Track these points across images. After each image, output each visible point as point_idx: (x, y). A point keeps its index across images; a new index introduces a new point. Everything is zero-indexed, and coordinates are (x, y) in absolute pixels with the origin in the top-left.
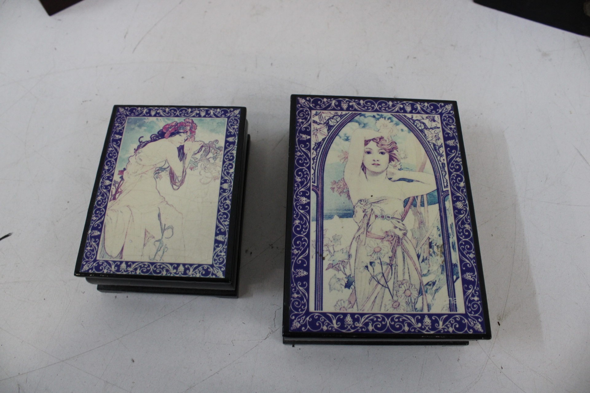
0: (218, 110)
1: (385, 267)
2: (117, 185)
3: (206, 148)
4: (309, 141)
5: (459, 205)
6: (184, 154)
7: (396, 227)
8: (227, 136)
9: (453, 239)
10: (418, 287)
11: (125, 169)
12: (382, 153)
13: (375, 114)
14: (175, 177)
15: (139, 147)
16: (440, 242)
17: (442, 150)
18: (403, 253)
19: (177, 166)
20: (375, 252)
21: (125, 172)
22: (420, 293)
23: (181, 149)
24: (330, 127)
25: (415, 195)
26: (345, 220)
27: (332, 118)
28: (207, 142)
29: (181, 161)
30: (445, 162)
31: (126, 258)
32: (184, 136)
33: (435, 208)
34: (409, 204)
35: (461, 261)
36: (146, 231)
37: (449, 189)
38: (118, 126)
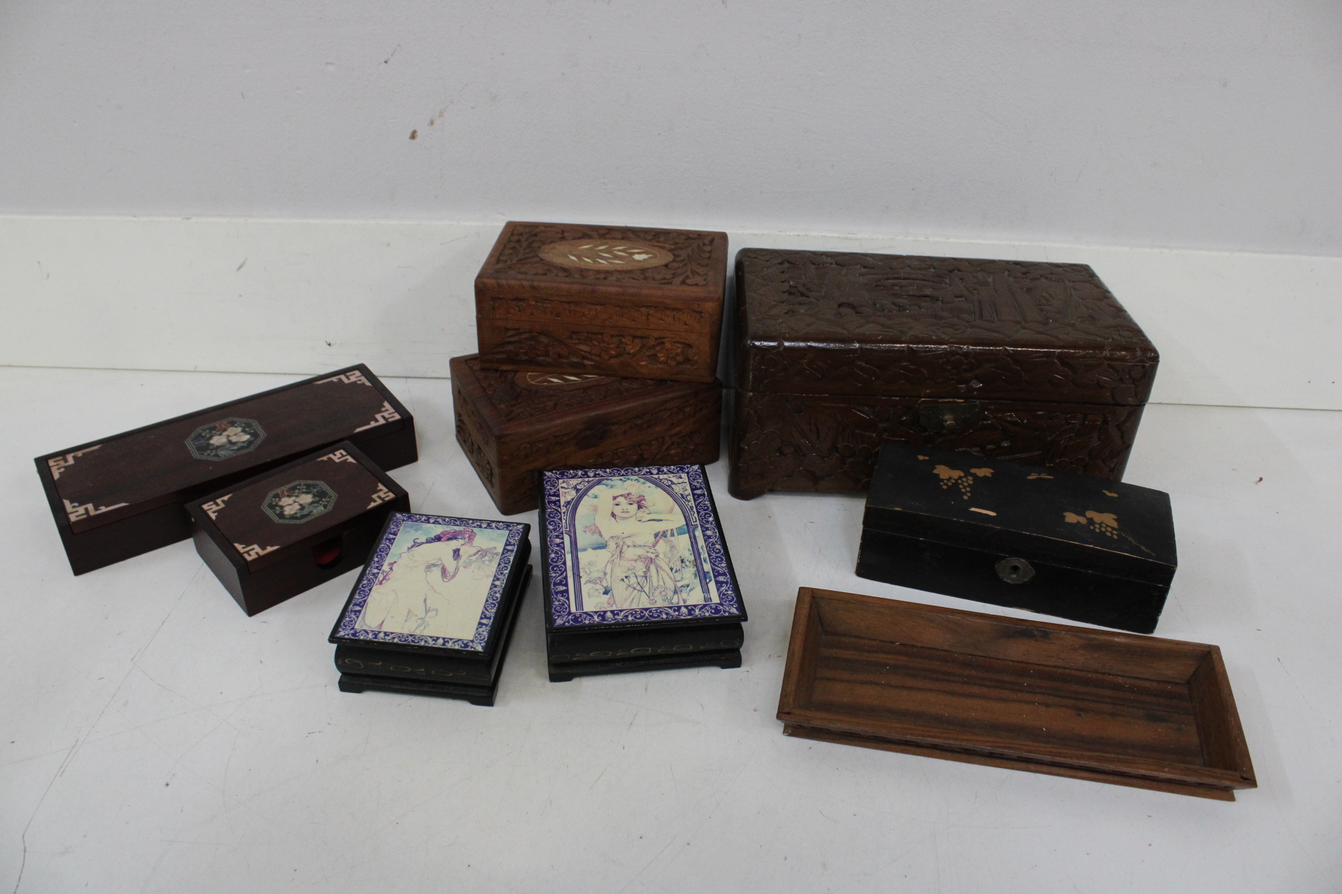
0: (501, 524)
1: (639, 579)
2: (385, 574)
3: (482, 553)
4: (559, 501)
5: (709, 533)
6: (459, 555)
7: (648, 552)
8: (506, 545)
9: (704, 555)
10: (673, 589)
11: (395, 562)
12: (631, 504)
13: (622, 478)
14: (446, 573)
15: (412, 547)
16: (692, 558)
17: (691, 498)
18: (656, 568)
19: (450, 564)
20: (629, 569)
21: (395, 564)
22: (675, 592)
23: (456, 553)
24: (578, 490)
25: (665, 529)
26: (598, 551)
27: (580, 483)
28: (484, 548)
29: (455, 560)
30: (694, 505)
31: (385, 629)
32: (461, 542)
33: (685, 538)
34: (660, 535)
35: (713, 570)
36: (409, 611)
37: (698, 523)
38: (393, 528)
